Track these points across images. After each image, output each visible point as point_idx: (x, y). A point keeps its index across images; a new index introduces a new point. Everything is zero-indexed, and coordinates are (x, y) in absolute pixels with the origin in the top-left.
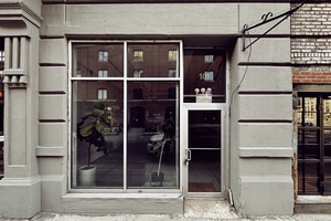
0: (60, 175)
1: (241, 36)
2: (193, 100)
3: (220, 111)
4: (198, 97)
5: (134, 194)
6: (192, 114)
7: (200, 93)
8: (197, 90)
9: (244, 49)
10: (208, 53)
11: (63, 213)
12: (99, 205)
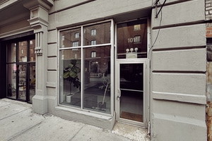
0: (54, 96)
1: (154, 7)
2: (124, 57)
3: (142, 64)
4: (128, 55)
5: (86, 112)
6: (122, 66)
7: (130, 51)
8: (128, 50)
9: (157, 17)
10: (137, 23)
11: (55, 115)
12: (69, 115)
